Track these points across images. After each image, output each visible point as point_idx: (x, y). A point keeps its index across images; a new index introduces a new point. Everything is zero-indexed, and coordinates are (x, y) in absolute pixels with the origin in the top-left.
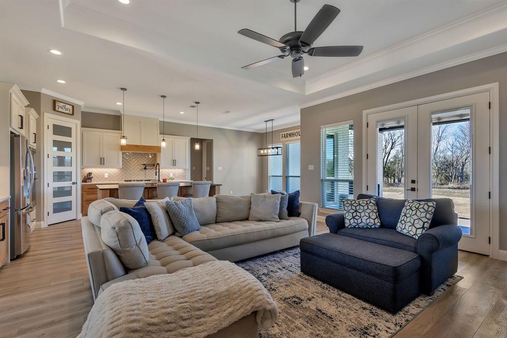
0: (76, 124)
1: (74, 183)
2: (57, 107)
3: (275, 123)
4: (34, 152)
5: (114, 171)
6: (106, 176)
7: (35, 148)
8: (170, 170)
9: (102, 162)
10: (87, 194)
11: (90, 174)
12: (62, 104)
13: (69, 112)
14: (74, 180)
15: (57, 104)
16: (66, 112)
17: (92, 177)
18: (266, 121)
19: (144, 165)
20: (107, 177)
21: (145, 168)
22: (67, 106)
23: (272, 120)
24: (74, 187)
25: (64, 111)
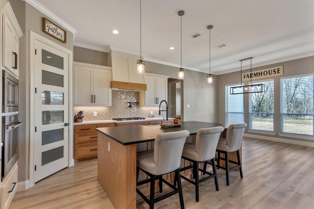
0: (68, 55)
1: (66, 125)
2: (47, 28)
3: (254, 61)
4: (15, 83)
5: (102, 109)
6: (95, 114)
7: (17, 78)
8: (151, 108)
9: (93, 100)
10: (79, 136)
11: (81, 113)
12: (53, 26)
13: (60, 38)
14: (66, 121)
15: (47, 24)
16: (58, 37)
17: (83, 117)
18: (241, 61)
19: (130, 103)
20: (96, 116)
21: (130, 106)
22: (59, 31)
23: (251, 58)
24: (66, 128)
25: (55, 35)
